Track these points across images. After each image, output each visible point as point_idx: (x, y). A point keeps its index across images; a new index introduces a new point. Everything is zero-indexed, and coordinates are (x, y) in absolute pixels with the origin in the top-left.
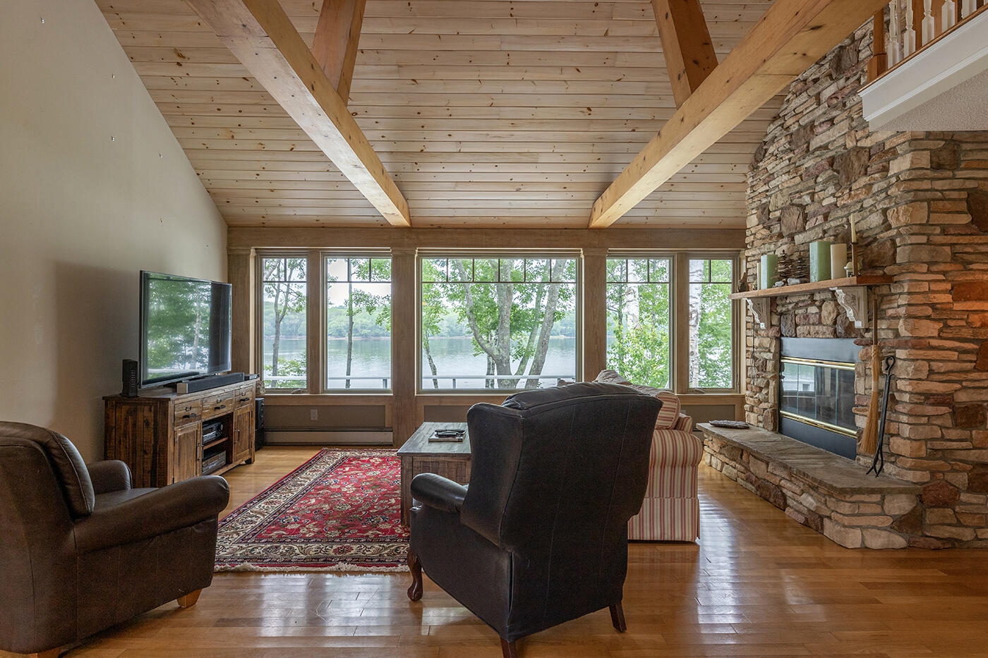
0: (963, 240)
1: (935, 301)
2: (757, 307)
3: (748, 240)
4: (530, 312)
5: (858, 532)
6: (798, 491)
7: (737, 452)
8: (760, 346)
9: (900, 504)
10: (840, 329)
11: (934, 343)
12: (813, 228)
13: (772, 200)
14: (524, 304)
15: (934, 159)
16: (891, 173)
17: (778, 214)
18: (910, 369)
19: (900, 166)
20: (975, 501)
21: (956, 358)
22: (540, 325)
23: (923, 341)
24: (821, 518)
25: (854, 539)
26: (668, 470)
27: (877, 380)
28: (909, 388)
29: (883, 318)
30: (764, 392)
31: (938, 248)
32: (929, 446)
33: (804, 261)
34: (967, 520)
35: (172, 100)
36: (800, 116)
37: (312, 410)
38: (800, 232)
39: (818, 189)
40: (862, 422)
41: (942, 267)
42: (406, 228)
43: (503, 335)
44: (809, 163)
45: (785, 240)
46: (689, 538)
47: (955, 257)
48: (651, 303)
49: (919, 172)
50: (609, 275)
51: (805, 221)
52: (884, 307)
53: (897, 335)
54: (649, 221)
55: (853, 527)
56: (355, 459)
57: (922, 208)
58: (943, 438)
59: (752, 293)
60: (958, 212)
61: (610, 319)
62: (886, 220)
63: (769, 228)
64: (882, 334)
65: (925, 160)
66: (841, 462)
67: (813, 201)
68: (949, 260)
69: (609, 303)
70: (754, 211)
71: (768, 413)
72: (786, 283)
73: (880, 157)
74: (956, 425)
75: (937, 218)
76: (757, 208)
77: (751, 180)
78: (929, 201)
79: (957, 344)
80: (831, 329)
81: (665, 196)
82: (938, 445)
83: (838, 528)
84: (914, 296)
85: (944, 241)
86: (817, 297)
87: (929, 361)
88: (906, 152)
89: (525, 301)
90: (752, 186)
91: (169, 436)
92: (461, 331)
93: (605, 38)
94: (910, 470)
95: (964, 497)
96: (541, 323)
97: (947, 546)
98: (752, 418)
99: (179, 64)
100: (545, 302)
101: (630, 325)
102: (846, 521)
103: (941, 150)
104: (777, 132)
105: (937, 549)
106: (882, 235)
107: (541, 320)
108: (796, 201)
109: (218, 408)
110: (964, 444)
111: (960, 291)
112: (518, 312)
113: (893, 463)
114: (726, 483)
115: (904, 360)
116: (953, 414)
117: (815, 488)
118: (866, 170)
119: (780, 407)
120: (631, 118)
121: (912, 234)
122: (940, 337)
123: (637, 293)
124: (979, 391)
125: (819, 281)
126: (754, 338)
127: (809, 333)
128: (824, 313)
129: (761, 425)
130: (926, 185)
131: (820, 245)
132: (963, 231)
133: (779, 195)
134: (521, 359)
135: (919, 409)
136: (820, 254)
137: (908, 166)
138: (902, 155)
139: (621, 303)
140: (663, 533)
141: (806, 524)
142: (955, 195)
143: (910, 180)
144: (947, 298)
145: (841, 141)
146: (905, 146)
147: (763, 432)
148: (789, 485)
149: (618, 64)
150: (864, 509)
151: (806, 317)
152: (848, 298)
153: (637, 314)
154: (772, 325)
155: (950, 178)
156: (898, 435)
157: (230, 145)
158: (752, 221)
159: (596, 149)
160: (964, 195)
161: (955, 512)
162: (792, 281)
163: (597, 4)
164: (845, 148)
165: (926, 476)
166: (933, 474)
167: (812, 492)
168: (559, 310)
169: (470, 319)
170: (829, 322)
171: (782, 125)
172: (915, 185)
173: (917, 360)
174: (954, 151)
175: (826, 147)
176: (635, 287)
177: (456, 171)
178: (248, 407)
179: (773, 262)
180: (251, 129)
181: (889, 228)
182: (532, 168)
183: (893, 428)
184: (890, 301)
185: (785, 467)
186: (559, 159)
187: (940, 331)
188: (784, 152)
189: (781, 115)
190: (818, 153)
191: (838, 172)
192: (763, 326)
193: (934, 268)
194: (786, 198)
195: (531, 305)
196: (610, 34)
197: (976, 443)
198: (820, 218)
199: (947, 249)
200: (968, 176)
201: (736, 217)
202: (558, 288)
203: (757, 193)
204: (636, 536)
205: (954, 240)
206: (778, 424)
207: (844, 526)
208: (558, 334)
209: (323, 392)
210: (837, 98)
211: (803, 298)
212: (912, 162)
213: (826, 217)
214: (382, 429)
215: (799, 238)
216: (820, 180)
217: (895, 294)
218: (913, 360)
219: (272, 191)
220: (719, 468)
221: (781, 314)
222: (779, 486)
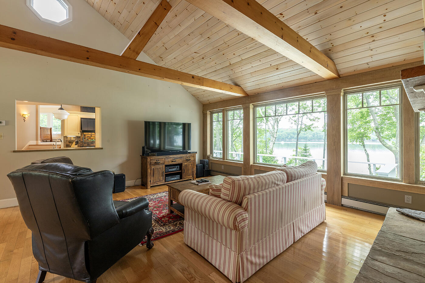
37: (222, 166)
42: (247, 96)
91: (148, 168)
109: (174, 161)
177: (247, 69)
178: (191, 162)
209: (227, 160)
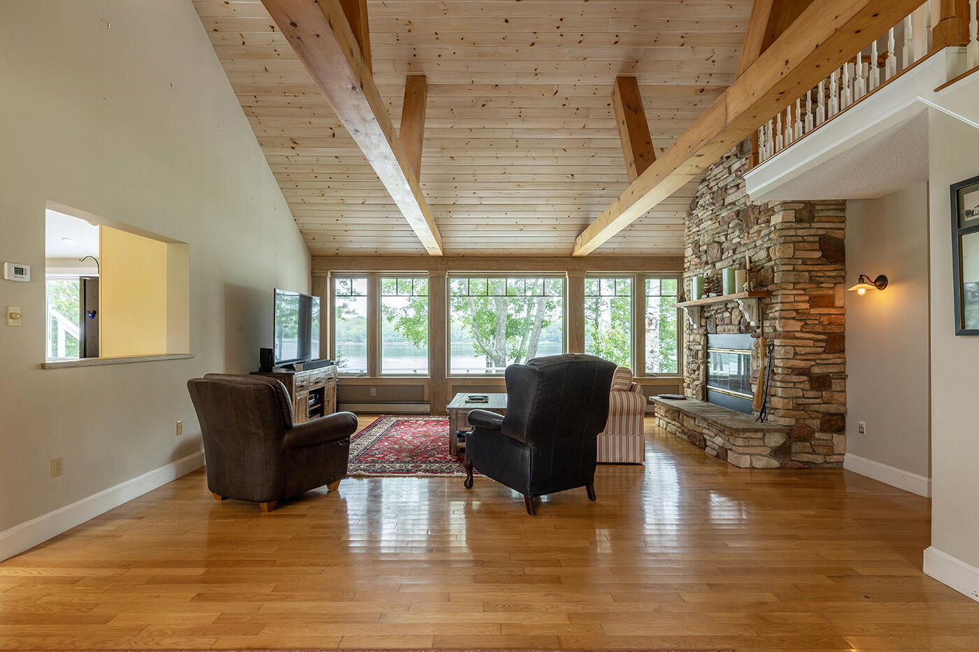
0: (816, 268)
1: (798, 308)
2: (691, 313)
3: (686, 266)
4: (523, 320)
5: (748, 456)
6: (713, 435)
7: (676, 414)
8: (693, 341)
9: (775, 439)
10: (742, 328)
11: (798, 335)
12: (727, 258)
13: (701, 238)
14: (517, 314)
15: (798, 215)
16: (771, 224)
17: (705, 247)
18: (782, 352)
19: (776, 219)
20: (824, 437)
21: (812, 344)
22: (531, 331)
23: (790, 334)
24: (726, 450)
25: (745, 462)
26: (624, 417)
27: (763, 359)
28: (781, 365)
29: (768, 319)
30: (697, 373)
31: (800, 273)
32: (794, 402)
33: (719, 281)
34: (820, 450)
35: (285, 170)
36: (718, 180)
37: (372, 389)
38: (719, 261)
39: (730, 231)
40: (754, 389)
41: (802, 286)
42: (441, 257)
43: (500, 339)
44: (724, 214)
45: (710, 266)
46: (638, 461)
47: (811, 280)
48: (622, 313)
49: (788, 224)
50: (587, 290)
51: (722, 253)
52: (768, 312)
53: (775, 330)
54: (616, 251)
55: (745, 454)
56: (406, 421)
57: (790, 248)
58: (803, 397)
59: (687, 303)
60: (813, 250)
61: (587, 327)
62: (768, 255)
63: (699, 257)
64: (767, 330)
65: (791, 216)
66: (743, 417)
67: (726, 240)
68: (807, 281)
69: (587, 313)
70: (690, 245)
71: (699, 388)
72: (708, 296)
73: (765, 213)
74: (812, 389)
75: (799, 254)
76: (692, 243)
77: (688, 222)
78: (794, 243)
79: (813, 336)
80: (737, 327)
81: (627, 234)
82: (800, 401)
83: (735, 455)
84: (786, 305)
85: (804, 269)
86: (729, 306)
87: (794, 346)
88: (780, 211)
89: (518, 311)
90: (689, 227)
92: (461, 337)
93: (584, 130)
94: (782, 417)
95: (817, 435)
96: (531, 329)
97: (806, 467)
98: (688, 392)
99: (293, 148)
100: (534, 312)
101: (604, 330)
102: (740, 450)
103: (802, 210)
104: (705, 190)
105: (799, 468)
106: (766, 265)
107: (532, 327)
108: (716, 239)
109: (318, 382)
110: (817, 401)
111: (814, 301)
112: (512, 320)
113: (773, 414)
114: (669, 435)
115: (779, 346)
116: (811, 381)
117: (722, 432)
118: (757, 221)
119: (707, 384)
120: (602, 180)
121: (783, 265)
122: (802, 331)
123: (609, 304)
124: (827, 366)
125: (729, 294)
126: (690, 335)
127: (724, 330)
128: (733, 317)
129: (695, 397)
130: (792, 232)
131: (729, 270)
132: (817, 262)
133: (706, 235)
134: (515, 359)
135: (787, 378)
136: (729, 277)
137: (781, 221)
138: (777, 213)
139: (597, 313)
140: (621, 458)
141: (717, 456)
142: (811, 239)
143: (782, 229)
144: (807, 306)
145: (743, 201)
146: (779, 207)
147: (696, 401)
148: (707, 432)
149: (592, 146)
150: (752, 443)
151: (723, 319)
152: (746, 306)
153: (610, 321)
154: (701, 326)
155: (809, 228)
156: (775, 395)
157: (321, 200)
158: (689, 252)
159: (578, 202)
160: (817, 239)
161: (811, 445)
162: (712, 295)
163: (578, 109)
164: (746, 205)
165: (791, 422)
166: (797, 420)
167: (721, 434)
168: (546, 318)
169: (473, 326)
170: (737, 323)
171: (707, 186)
172: (785, 233)
173: (787, 346)
174: (811, 211)
175: (733, 204)
176: (607, 300)
177: (478, 217)
178: (332, 384)
179: (701, 282)
180: (336, 190)
181: (770, 260)
182: (531, 215)
183: (773, 391)
184: (772, 308)
185: (705, 419)
186: (552, 209)
187: (802, 327)
188: (708, 205)
189: (707, 179)
190: (729, 207)
191: (742, 221)
192: (695, 326)
193: (797, 286)
194: (710, 237)
195: (523, 314)
196: (586, 127)
197: (825, 400)
198: (731, 251)
199: (807, 274)
200: (819, 227)
201: (679, 248)
202: (545, 300)
203: (691, 232)
204: (604, 460)
205: (810, 268)
206: (705, 395)
207: (739, 454)
208: (544, 340)
209: (380, 375)
210: (741, 171)
211: (720, 307)
212: (783, 218)
213: (734, 252)
214: (422, 402)
215: (718, 265)
216: (731, 225)
217: (773, 304)
218: (784, 346)
219: (346, 231)
220: (664, 427)
221: (707, 318)
222: (701, 434)
